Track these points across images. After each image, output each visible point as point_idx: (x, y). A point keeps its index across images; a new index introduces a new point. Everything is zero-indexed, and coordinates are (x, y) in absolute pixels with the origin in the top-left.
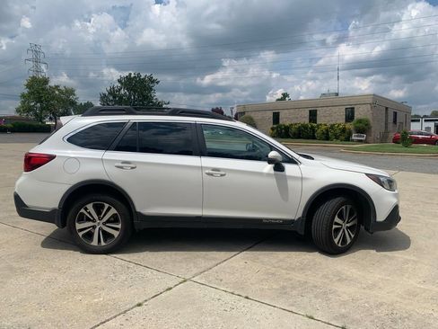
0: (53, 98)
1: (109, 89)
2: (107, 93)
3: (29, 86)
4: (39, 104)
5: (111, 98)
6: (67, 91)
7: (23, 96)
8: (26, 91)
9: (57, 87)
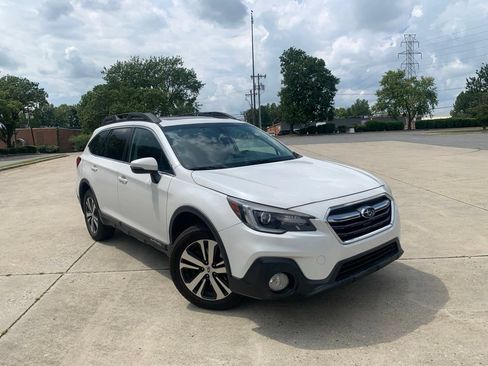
0: (407, 92)
1: (479, 70)
2: (477, 77)
3: (384, 82)
4: (393, 101)
5: (483, 82)
6: (424, 82)
7: (378, 94)
8: (381, 88)
9: (413, 79)
